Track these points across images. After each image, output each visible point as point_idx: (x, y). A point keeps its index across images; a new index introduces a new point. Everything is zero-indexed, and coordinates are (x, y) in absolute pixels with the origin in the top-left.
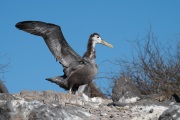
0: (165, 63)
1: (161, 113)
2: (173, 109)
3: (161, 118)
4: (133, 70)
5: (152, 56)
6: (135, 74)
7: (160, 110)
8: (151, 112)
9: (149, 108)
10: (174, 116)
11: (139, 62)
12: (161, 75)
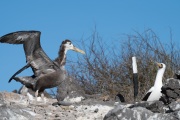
0: (110, 63)
1: (106, 113)
2: (118, 109)
3: (106, 117)
4: (78, 70)
5: (97, 56)
6: (80, 74)
7: (105, 110)
8: (96, 112)
9: (93, 108)
10: (119, 116)
11: (84, 61)
12: (105, 75)
